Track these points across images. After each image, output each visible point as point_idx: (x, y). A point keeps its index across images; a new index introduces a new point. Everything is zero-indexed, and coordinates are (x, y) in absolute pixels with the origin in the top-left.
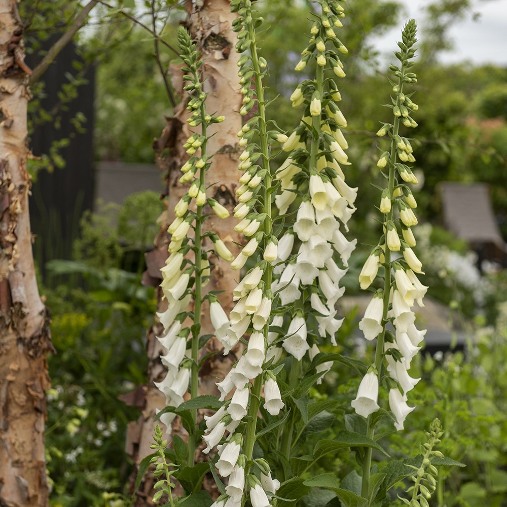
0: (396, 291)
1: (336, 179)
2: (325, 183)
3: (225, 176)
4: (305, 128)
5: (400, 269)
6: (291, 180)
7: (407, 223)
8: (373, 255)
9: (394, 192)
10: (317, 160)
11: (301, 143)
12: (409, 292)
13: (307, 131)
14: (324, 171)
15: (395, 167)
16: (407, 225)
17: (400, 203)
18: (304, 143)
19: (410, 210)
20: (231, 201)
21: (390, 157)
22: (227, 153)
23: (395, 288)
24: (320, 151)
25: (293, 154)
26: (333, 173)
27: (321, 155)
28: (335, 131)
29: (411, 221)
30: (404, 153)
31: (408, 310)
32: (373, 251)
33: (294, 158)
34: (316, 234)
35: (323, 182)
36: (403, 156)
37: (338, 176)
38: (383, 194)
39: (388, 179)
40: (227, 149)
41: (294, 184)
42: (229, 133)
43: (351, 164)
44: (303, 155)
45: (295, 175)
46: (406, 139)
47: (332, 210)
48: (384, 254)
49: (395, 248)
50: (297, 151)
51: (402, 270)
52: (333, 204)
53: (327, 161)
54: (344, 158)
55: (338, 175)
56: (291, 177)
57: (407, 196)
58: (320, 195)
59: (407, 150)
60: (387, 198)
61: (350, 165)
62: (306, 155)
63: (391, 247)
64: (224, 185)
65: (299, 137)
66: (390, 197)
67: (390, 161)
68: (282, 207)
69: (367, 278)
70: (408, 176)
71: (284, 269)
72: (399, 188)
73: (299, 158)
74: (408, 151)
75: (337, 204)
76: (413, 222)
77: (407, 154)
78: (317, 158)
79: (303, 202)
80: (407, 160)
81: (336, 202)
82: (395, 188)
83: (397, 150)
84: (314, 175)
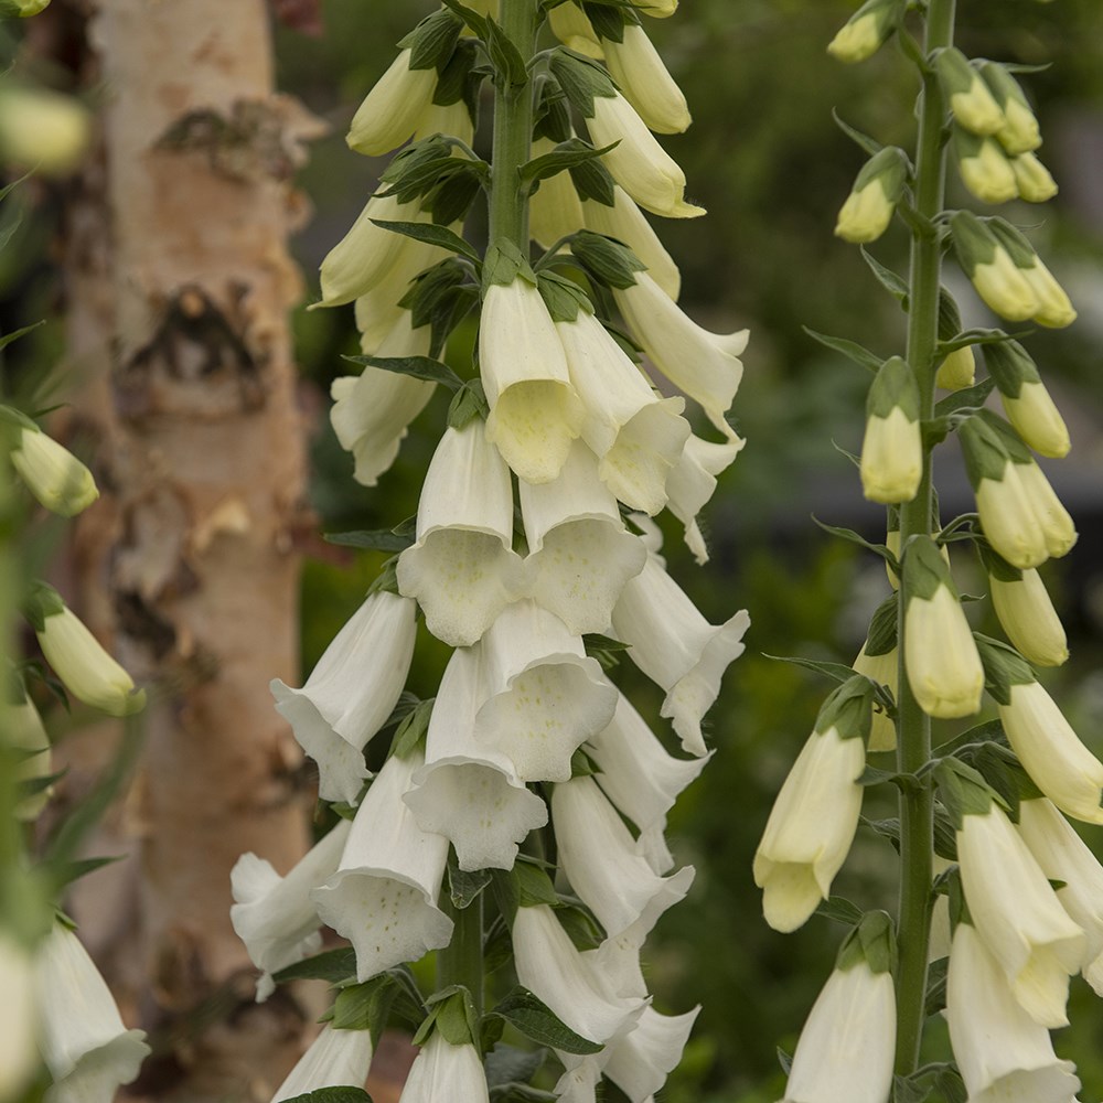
0: (963, 929)
1: (630, 291)
2: (564, 325)
3: (195, 250)
4: (458, 29)
5: (984, 812)
6: (403, 304)
7: (1017, 551)
8: (832, 733)
9: (941, 371)
10: (523, 199)
11: (443, 110)
12: (1041, 953)
13: (471, 45)
14: (566, 251)
15: (942, 231)
16: (1018, 562)
17: (974, 437)
18: (459, 109)
19: (1034, 472)
20: (229, 356)
21: (908, 178)
22: (199, 144)
23: (960, 914)
24: (544, 148)
25: (399, 167)
26: (614, 261)
27: (549, 167)
28: (617, 38)
29: (1039, 537)
30: (990, 155)
31: (1040, 1054)
32: (830, 706)
33: (405, 191)
34: (521, 600)
35: (555, 317)
36: (987, 171)
37: (638, 276)
38: (878, 390)
39: (905, 302)
40: (199, 131)
41: (416, 325)
42: (203, 55)
43: (702, 212)
44: (455, 172)
45: (421, 278)
46: (1001, 71)
47: (608, 470)
48: (892, 713)
49: (954, 700)
50: (421, 149)
51: (997, 817)
52: (606, 440)
53: (583, 199)
54: (662, 186)
55: (644, 269)
56: (402, 284)
57: (1012, 392)
58: (535, 394)
59: (1007, 136)
60: (897, 415)
61: (698, 219)
62: (469, 168)
63: (928, 694)
64: (195, 289)
65: (429, 77)
66: (914, 409)
67: (913, 206)
68: (365, 439)
69: (800, 871)
70: (1014, 287)
71: (369, 783)
72: (968, 350)
73: (437, 188)
74: (1014, 143)
75: (632, 434)
76: (1049, 540)
77: (1010, 156)
78: (526, 186)
79: (451, 432)
80: (1009, 191)
81: (623, 429)
82: (944, 352)
83: (951, 137)
84: (505, 283)
